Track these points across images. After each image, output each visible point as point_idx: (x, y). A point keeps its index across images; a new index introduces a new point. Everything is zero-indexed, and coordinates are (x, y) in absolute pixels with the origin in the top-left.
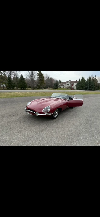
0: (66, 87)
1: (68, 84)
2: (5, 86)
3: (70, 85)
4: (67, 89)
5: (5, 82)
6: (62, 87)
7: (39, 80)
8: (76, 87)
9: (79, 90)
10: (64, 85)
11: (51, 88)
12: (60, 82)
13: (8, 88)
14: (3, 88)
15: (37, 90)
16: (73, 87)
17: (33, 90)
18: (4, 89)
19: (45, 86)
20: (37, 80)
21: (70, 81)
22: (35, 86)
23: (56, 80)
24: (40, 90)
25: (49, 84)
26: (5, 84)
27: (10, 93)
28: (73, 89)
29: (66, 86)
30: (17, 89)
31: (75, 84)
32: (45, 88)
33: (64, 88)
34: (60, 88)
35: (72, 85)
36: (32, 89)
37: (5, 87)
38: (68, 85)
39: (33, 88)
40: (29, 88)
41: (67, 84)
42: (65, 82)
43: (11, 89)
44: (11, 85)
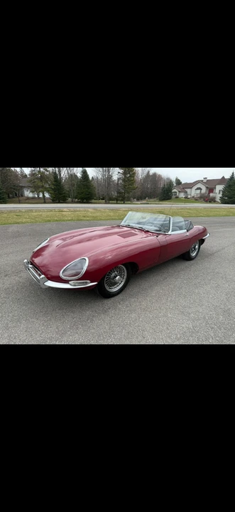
0: (192, 195)
1: (198, 189)
2: (47, 195)
3: (204, 190)
4: (196, 200)
5: (48, 186)
6: (182, 195)
7: (124, 180)
8: (221, 195)
9: (228, 203)
10: (188, 190)
11: (151, 200)
12: (178, 182)
13: (53, 200)
14: (43, 201)
15: (117, 203)
16: (211, 195)
17: (109, 203)
18: (45, 203)
19: (139, 193)
20: (119, 179)
21: (205, 181)
22: (115, 194)
23: (168, 179)
24: (124, 203)
25: (148, 188)
26: (48, 192)
27: (51, 211)
28: (213, 200)
29: (193, 192)
30: (73, 202)
31: (219, 188)
32: (138, 200)
33: (187, 199)
34: (177, 197)
35: (211, 190)
36: (106, 203)
37: (48, 198)
38: (198, 191)
39: (108, 199)
40: (101, 201)
41: (195, 187)
42: (192, 182)
43: (59, 202)
44: (61, 194)
